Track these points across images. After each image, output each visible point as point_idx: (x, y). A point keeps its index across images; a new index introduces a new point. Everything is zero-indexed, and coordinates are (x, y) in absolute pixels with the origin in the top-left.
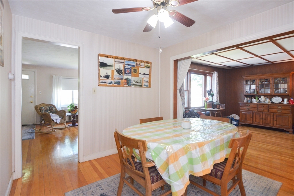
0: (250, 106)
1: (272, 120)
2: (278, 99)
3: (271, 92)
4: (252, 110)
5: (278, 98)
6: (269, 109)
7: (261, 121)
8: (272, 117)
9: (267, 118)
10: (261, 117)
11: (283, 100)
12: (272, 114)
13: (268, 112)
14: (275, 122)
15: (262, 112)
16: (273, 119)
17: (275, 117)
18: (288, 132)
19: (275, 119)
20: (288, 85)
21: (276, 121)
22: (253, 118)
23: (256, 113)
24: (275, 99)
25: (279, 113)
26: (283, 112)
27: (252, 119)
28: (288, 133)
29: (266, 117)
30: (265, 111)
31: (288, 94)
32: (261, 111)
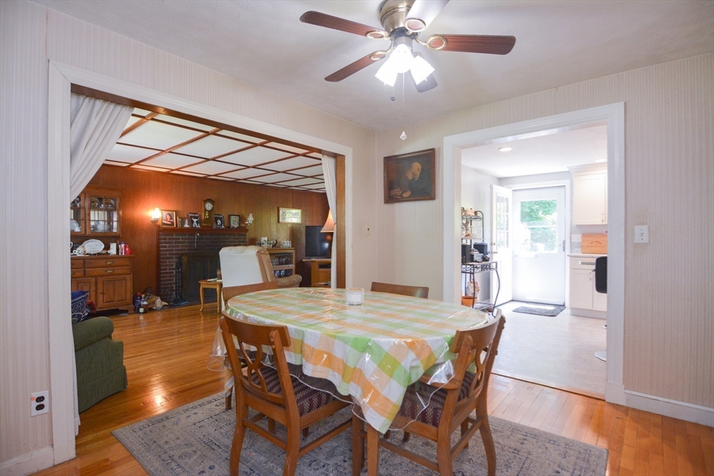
2: (96, 245)
3: (84, 230)
5: (95, 243)
6: (88, 270)
11: (107, 247)
12: (94, 279)
13: (84, 276)
14: (100, 297)
16: (96, 290)
17: (100, 285)
18: (126, 311)
19: (100, 290)
20: (118, 214)
21: (103, 294)
24: (89, 246)
25: (110, 274)
26: (117, 272)
28: (126, 314)
31: (118, 233)
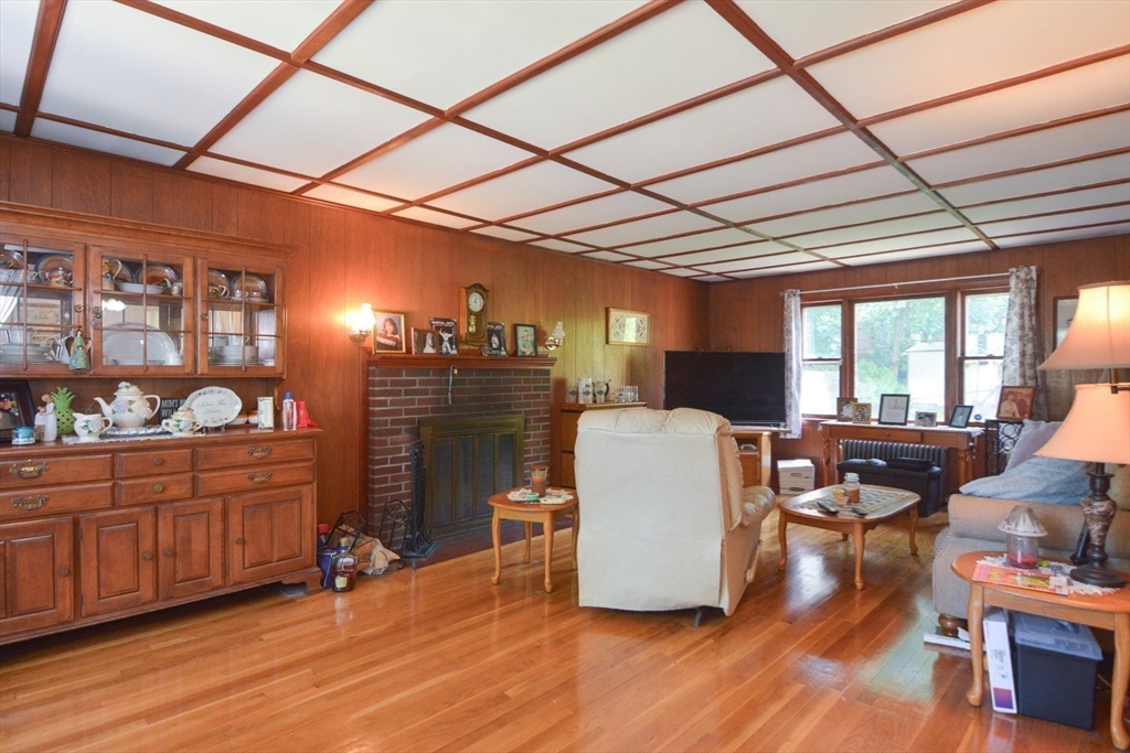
0: (45, 478)
1: (216, 544)
2: (222, 403)
4: (71, 503)
5: (221, 397)
6: (202, 476)
7: (147, 572)
8: (217, 529)
9: (188, 540)
10: (147, 544)
11: (250, 408)
12: (218, 504)
13: (194, 495)
14: (235, 553)
15: (151, 508)
16: (225, 534)
17: (235, 519)
18: (300, 587)
19: (235, 534)
20: (280, 317)
21: (243, 542)
22: (75, 572)
23: (101, 524)
24: (204, 405)
25: (262, 487)
26: (279, 478)
27: (66, 585)
29: (180, 534)
30: (174, 491)
31: (278, 369)
32: (141, 498)
